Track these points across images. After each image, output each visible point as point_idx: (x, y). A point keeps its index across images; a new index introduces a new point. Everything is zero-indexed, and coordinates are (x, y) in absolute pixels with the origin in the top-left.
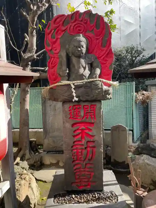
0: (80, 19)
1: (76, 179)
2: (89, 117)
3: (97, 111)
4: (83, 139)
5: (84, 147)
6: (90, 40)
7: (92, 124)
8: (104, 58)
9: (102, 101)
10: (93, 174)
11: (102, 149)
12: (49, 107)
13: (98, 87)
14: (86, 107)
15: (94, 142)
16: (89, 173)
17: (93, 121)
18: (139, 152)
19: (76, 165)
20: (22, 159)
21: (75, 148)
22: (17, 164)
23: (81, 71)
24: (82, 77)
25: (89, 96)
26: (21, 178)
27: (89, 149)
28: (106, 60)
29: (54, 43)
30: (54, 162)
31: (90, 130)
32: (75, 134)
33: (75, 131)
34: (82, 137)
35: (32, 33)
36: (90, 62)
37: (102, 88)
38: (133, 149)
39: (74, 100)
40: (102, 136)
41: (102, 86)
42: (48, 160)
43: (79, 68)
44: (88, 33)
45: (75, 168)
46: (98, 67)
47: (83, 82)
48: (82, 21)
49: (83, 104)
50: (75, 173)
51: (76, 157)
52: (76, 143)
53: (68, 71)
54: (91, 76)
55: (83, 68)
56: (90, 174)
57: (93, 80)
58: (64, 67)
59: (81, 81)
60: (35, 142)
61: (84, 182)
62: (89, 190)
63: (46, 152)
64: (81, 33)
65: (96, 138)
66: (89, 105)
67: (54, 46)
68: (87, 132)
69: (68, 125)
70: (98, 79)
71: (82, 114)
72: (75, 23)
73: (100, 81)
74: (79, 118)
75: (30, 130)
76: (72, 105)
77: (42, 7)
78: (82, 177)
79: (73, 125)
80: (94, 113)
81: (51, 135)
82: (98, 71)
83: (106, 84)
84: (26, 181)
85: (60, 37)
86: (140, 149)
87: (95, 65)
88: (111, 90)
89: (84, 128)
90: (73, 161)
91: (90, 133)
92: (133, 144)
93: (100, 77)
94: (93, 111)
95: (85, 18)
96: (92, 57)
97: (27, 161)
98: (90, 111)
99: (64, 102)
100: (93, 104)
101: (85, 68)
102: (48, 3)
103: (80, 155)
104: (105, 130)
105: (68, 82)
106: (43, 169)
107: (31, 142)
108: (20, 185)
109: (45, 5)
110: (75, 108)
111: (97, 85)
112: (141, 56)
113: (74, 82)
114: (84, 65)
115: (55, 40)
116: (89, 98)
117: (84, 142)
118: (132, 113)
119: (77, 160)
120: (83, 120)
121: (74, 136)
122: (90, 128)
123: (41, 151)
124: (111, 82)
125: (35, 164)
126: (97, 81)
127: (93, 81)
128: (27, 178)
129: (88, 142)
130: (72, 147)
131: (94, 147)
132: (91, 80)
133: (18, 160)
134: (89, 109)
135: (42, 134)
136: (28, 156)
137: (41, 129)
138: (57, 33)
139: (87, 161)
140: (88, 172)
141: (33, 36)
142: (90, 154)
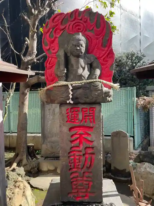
0: (80, 18)
1: (73, 189)
2: (88, 121)
3: (96, 114)
4: (81, 145)
5: (81, 154)
6: (90, 39)
7: (91, 128)
8: (104, 59)
9: (102, 104)
10: (91, 184)
11: (101, 156)
12: (48, 111)
13: (98, 88)
14: (85, 110)
15: (93, 148)
16: (87, 183)
17: (92, 125)
18: (140, 159)
20: (19, 165)
21: (72, 154)
22: (14, 170)
23: (80, 71)
24: (80, 77)
25: (88, 98)
26: (15, 186)
27: (87, 156)
28: (107, 61)
29: (53, 42)
30: (52, 168)
31: (89, 135)
32: (73, 139)
33: (72, 136)
34: (80, 143)
36: (89, 63)
37: (102, 90)
38: (134, 156)
40: (101, 141)
41: (102, 87)
42: (45, 166)
43: (78, 68)
44: (88, 32)
45: (71, 177)
46: (98, 68)
47: (81, 83)
48: (81, 20)
49: (81, 106)
50: (72, 183)
51: (73, 165)
52: (73, 149)
53: (65, 71)
54: (90, 77)
55: (82, 69)
56: (89, 184)
58: (62, 67)
59: (79, 82)
60: (33, 147)
61: (82, 192)
62: (87, 201)
63: (44, 158)
64: (81, 32)
65: (95, 144)
66: (88, 108)
67: (52, 45)
68: (85, 136)
69: (65, 129)
70: (97, 80)
71: (80, 117)
72: (74, 22)
73: (100, 82)
74: (77, 121)
75: (28, 135)
76: (69, 107)
77: (43, 11)
78: (79, 187)
79: (70, 129)
80: (94, 116)
81: (49, 140)
82: (98, 72)
83: (106, 86)
84: (21, 189)
85: (58, 36)
86: (141, 157)
88: (111, 92)
89: (81, 132)
90: (70, 169)
91: (89, 138)
92: (134, 151)
94: (92, 114)
95: (85, 17)
96: (92, 57)
97: (23, 166)
98: (88, 115)
100: (94, 106)
101: (84, 69)
102: (50, 8)
103: (78, 162)
104: (105, 135)
106: (40, 176)
107: (29, 147)
108: (13, 193)
109: (47, 10)
110: (73, 110)
111: (97, 86)
112: (141, 62)
113: (72, 83)
114: (83, 66)
115: (53, 39)
116: (88, 100)
117: (82, 148)
118: (133, 119)
119: (74, 168)
120: (81, 124)
121: (72, 142)
122: (89, 132)
123: (39, 157)
124: (112, 84)
125: (32, 170)
126: (97, 81)
127: (92, 82)
128: (22, 186)
129: (86, 148)
130: (69, 153)
131: (93, 154)
132: (90, 81)
133: (15, 165)
134: (88, 112)
135: (41, 139)
136: (25, 161)
137: (40, 133)
138: (55, 32)
139: (85, 169)
140: (86, 181)
141: (34, 40)
142: (89, 161)
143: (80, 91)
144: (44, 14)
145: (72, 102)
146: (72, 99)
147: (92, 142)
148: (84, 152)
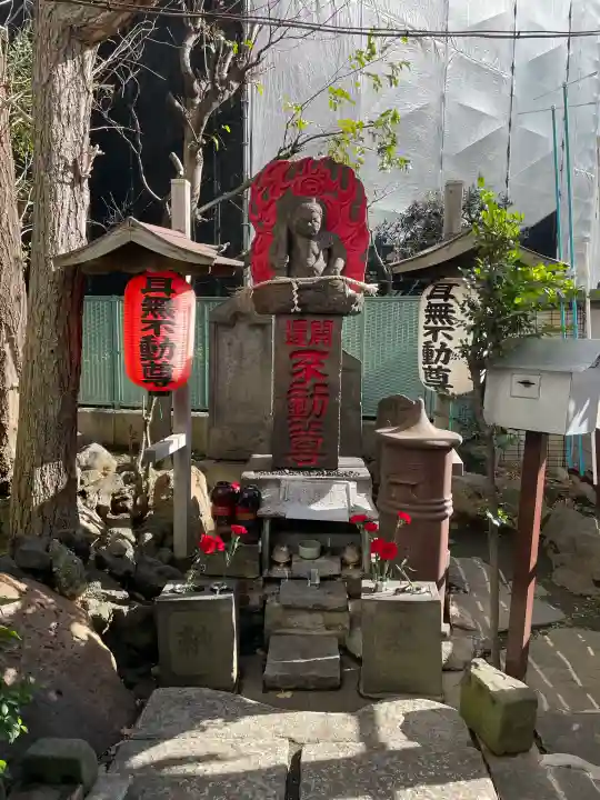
0: (314, 171)
1: (292, 448)
2: (321, 342)
3: (334, 331)
4: (308, 380)
5: (308, 395)
6: (329, 206)
7: (325, 353)
8: (352, 240)
9: (344, 317)
10: (320, 440)
12: (227, 347)
13: (338, 290)
14: (316, 325)
15: (325, 385)
16: (314, 439)
17: (326, 349)
19: (293, 423)
21: (292, 394)
23: (311, 261)
24: (311, 271)
27: (316, 398)
28: (356, 245)
29: (266, 209)
31: (322, 364)
32: (296, 369)
33: (295, 365)
34: (307, 378)
35: (193, 154)
36: (327, 247)
37: (344, 292)
39: (292, 310)
41: (344, 288)
43: (308, 256)
44: (327, 195)
45: (291, 429)
46: (341, 257)
48: (316, 174)
49: (310, 319)
50: (291, 438)
51: (293, 411)
52: (295, 386)
53: (288, 261)
54: (326, 271)
55: (314, 257)
56: (317, 442)
57: (330, 277)
58: (283, 252)
64: (314, 195)
65: (330, 379)
66: (322, 321)
68: (316, 367)
69: (285, 355)
70: (339, 276)
71: (309, 335)
72: (304, 178)
73: (343, 280)
74: (305, 343)
76: (292, 319)
77: (223, 92)
78: (302, 446)
79: (291, 356)
80: (329, 335)
81: (227, 419)
82: (340, 263)
83: (352, 286)
85: (276, 198)
87: (335, 251)
88: (360, 297)
89: (309, 360)
90: (289, 418)
91: (321, 370)
93: (342, 273)
94: (327, 332)
95: (323, 170)
96: (332, 238)
98: (322, 332)
99: (279, 314)
100: (331, 319)
101: (317, 257)
102: (239, 83)
103: (301, 408)
105: (289, 279)
110: (297, 325)
111: (336, 286)
114: (317, 252)
115: (267, 203)
116: (318, 308)
117: (309, 384)
119: (296, 416)
120: (311, 347)
121: (294, 374)
122: (323, 361)
124: (362, 284)
127: (330, 280)
129: (316, 385)
130: (289, 392)
131: (326, 395)
134: (322, 329)
139: (312, 418)
140: (313, 436)
141: (197, 163)
142: (319, 407)
143: (310, 293)
144: (226, 98)
145: (298, 309)
146: (298, 305)
147: (326, 375)
148: (311, 392)
